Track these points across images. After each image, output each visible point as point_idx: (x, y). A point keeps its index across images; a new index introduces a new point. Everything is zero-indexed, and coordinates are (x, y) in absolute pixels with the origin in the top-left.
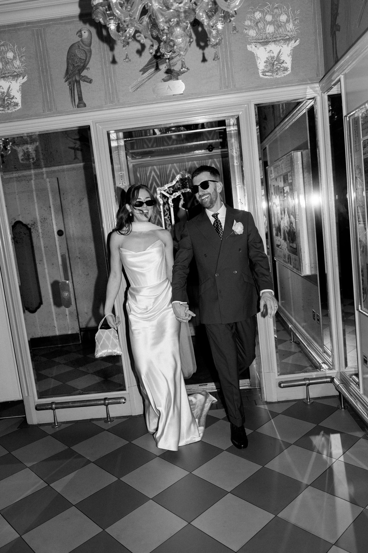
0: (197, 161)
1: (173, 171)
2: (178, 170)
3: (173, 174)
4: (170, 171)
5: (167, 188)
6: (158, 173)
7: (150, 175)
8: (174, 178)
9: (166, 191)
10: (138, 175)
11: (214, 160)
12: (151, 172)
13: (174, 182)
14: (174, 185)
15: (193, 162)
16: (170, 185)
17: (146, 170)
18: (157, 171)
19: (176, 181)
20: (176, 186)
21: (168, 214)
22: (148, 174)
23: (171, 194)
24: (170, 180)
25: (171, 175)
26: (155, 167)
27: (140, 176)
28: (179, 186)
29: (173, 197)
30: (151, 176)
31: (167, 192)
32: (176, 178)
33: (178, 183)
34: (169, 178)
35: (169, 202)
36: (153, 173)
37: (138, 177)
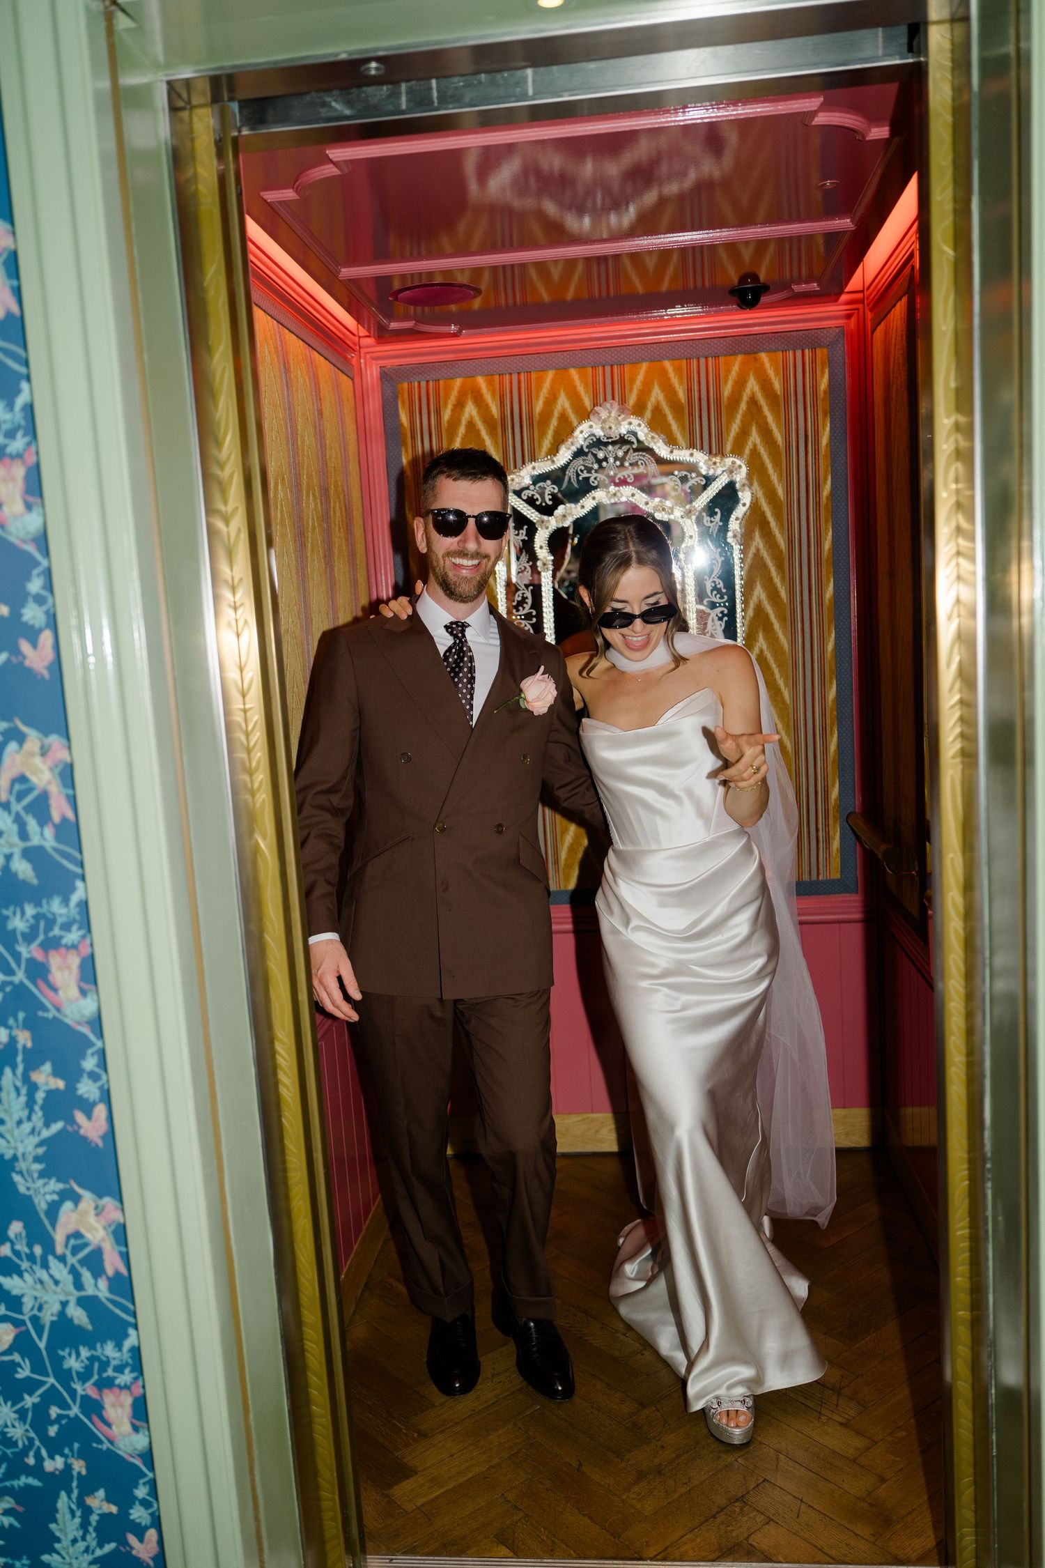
0: (679, 359)
1: (563, 402)
2: (587, 402)
3: (563, 418)
4: (551, 401)
5: (528, 481)
6: (495, 410)
7: (454, 423)
8: (564, 432)
9: (525, 495)
10: (404, 419)
11: (755, 359)
12: (460, 405)
13: (564, 456)
14: (564, 469)
15: (657, 364)
16: (544, 467)
17: (438, 395)
18: (488, 398)
19: (574, 448)
20: (570, 473)
21: (530, 601)
22: (447, 415)
23: (548, 511)
24: (547, 443)
25: (554, 422)
26: (481, 381)
27: (412, 422)
28: (586, 475)
29: (553, 523)
30: (459, 420)
31: (531, 501)
32: (577, 433)
33: (579, 462)
34: (543, 434)
35: (537, 545)
36: (470, 410)
37: (401, 425)
